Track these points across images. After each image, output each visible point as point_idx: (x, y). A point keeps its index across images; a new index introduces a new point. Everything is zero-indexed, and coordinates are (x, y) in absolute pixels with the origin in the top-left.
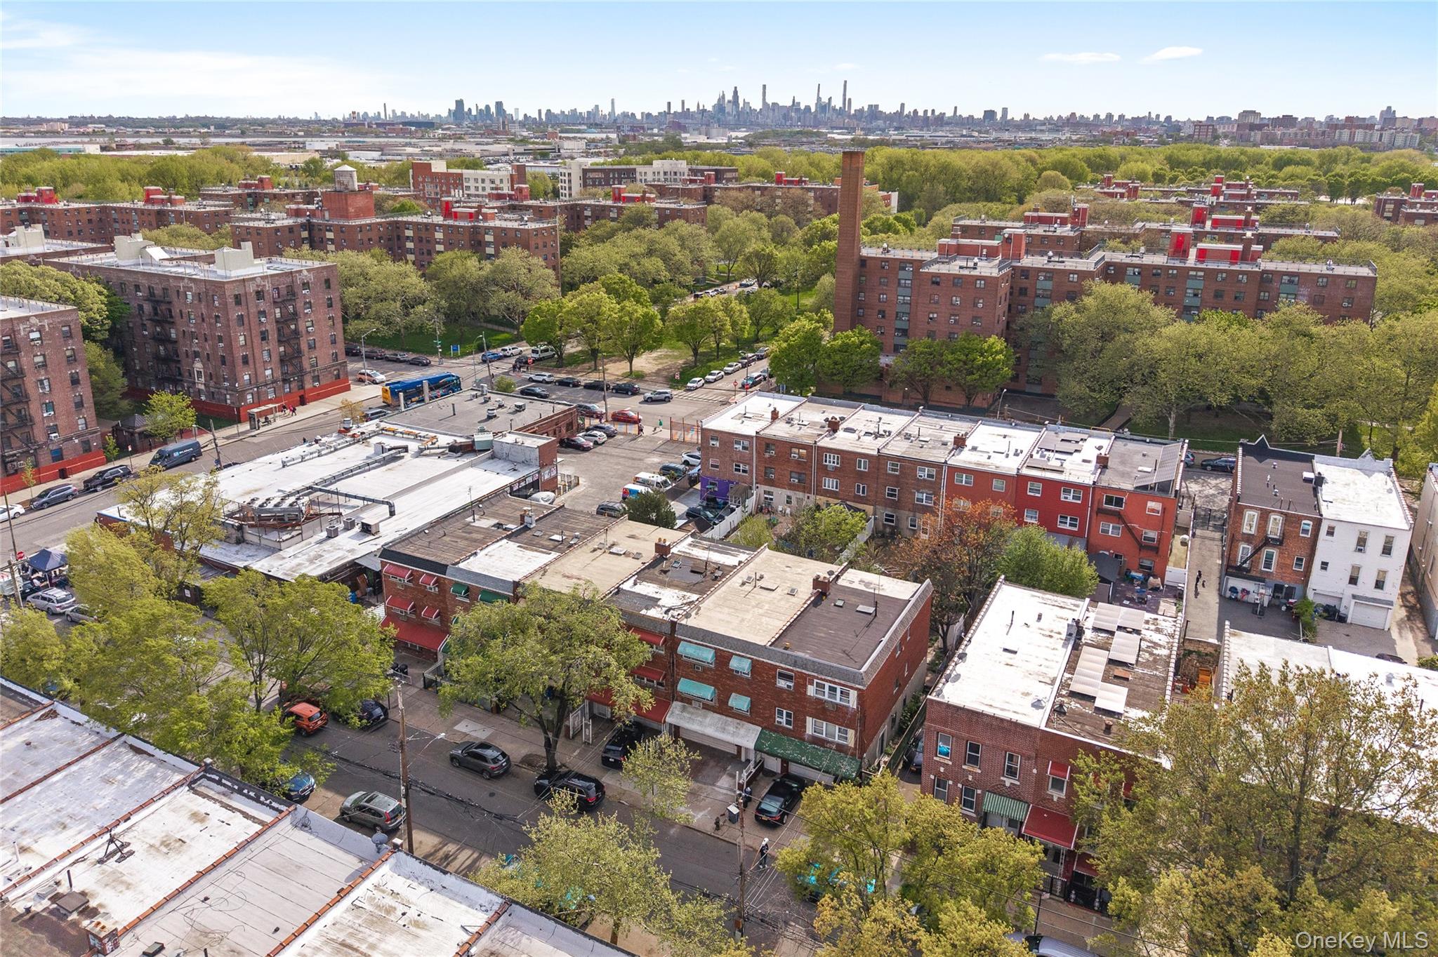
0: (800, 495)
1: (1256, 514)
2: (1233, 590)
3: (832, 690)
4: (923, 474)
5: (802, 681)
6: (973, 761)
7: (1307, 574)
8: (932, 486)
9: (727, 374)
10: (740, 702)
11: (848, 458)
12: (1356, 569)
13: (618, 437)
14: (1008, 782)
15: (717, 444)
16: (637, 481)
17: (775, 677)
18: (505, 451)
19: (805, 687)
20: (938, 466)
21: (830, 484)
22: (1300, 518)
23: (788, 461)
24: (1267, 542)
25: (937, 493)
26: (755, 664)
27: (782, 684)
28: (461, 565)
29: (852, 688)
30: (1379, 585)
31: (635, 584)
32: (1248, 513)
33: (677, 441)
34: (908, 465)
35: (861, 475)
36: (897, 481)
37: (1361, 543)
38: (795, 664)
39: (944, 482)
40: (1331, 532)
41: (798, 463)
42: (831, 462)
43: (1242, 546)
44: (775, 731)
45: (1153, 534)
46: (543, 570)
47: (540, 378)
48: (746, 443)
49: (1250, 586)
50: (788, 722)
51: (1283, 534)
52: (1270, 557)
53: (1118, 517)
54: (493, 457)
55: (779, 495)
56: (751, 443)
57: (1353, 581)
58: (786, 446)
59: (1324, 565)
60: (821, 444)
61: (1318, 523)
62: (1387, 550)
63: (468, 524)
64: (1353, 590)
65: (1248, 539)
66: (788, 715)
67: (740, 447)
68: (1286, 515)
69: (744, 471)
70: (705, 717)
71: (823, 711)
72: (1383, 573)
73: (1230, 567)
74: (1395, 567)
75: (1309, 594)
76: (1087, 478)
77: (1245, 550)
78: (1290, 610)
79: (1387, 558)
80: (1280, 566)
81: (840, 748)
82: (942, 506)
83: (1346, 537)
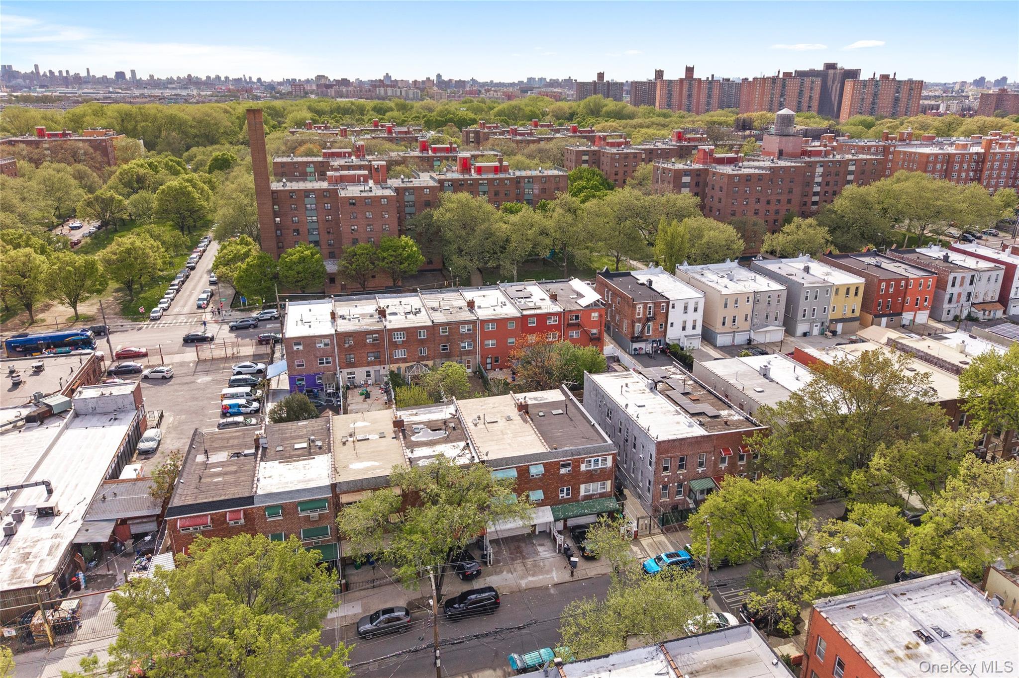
0: (377, 368)
1: (641, 306)
2: (635, 349)
3: (596, 461)
4: (464, 330)
5: (577, 463)
7: (665, 332)
8: (471, 336)
10: (537, 496)
11: (411, 332)
12: (685, 322)
14: (700, 470)
15: (301, 347)
17: (558, 469)
18: (90, 405)
19: (579, 466)
20: (474, 322)
21: (400, 354)
22: (660, 303)
23: (365, 345)
24: (648, 320)
25: (475, 341)
27: (563, 471)
29: (609, 455)
30: (694, 328)
31: (413, 452)
32: (638, 306)
34: (453, 326)
35: (422, 342)
36: (447, 339)
37: (686, 308)
38: (571, 455)
39: (478, 332)
40: (673, 307)
41: (373, 345)
42: (399, 338)
43: (637, 324)
44: (559, 504)
45: (594, 331)
46: (334, 469)
48: (327, 341)
49: (642, 345)
50: (568, 494)
51: (655, 314)
52: (649, 327)
53: (578, 326)
56: (332, 340)
57: (684, 329)
59: (672, 324)
61: (668, 303)
62: (696, 310)
63: (206, 465)
64: (685, 333)
65: (639, 320)
66: (568, 489)
67: (322, 345)
68: (654, 303)
69: (327, 363)
71: (591, 477)
72: (695, 321)
73: (633, 338)
74: (699, 317)
75: (667, 341)
76: (556, 308)
77: (638, 326)
78: (663, 351)
79: (696, 313)
80: (654, 331)
81: (602, 495)
82: (479, 348)
83: (680, 307)
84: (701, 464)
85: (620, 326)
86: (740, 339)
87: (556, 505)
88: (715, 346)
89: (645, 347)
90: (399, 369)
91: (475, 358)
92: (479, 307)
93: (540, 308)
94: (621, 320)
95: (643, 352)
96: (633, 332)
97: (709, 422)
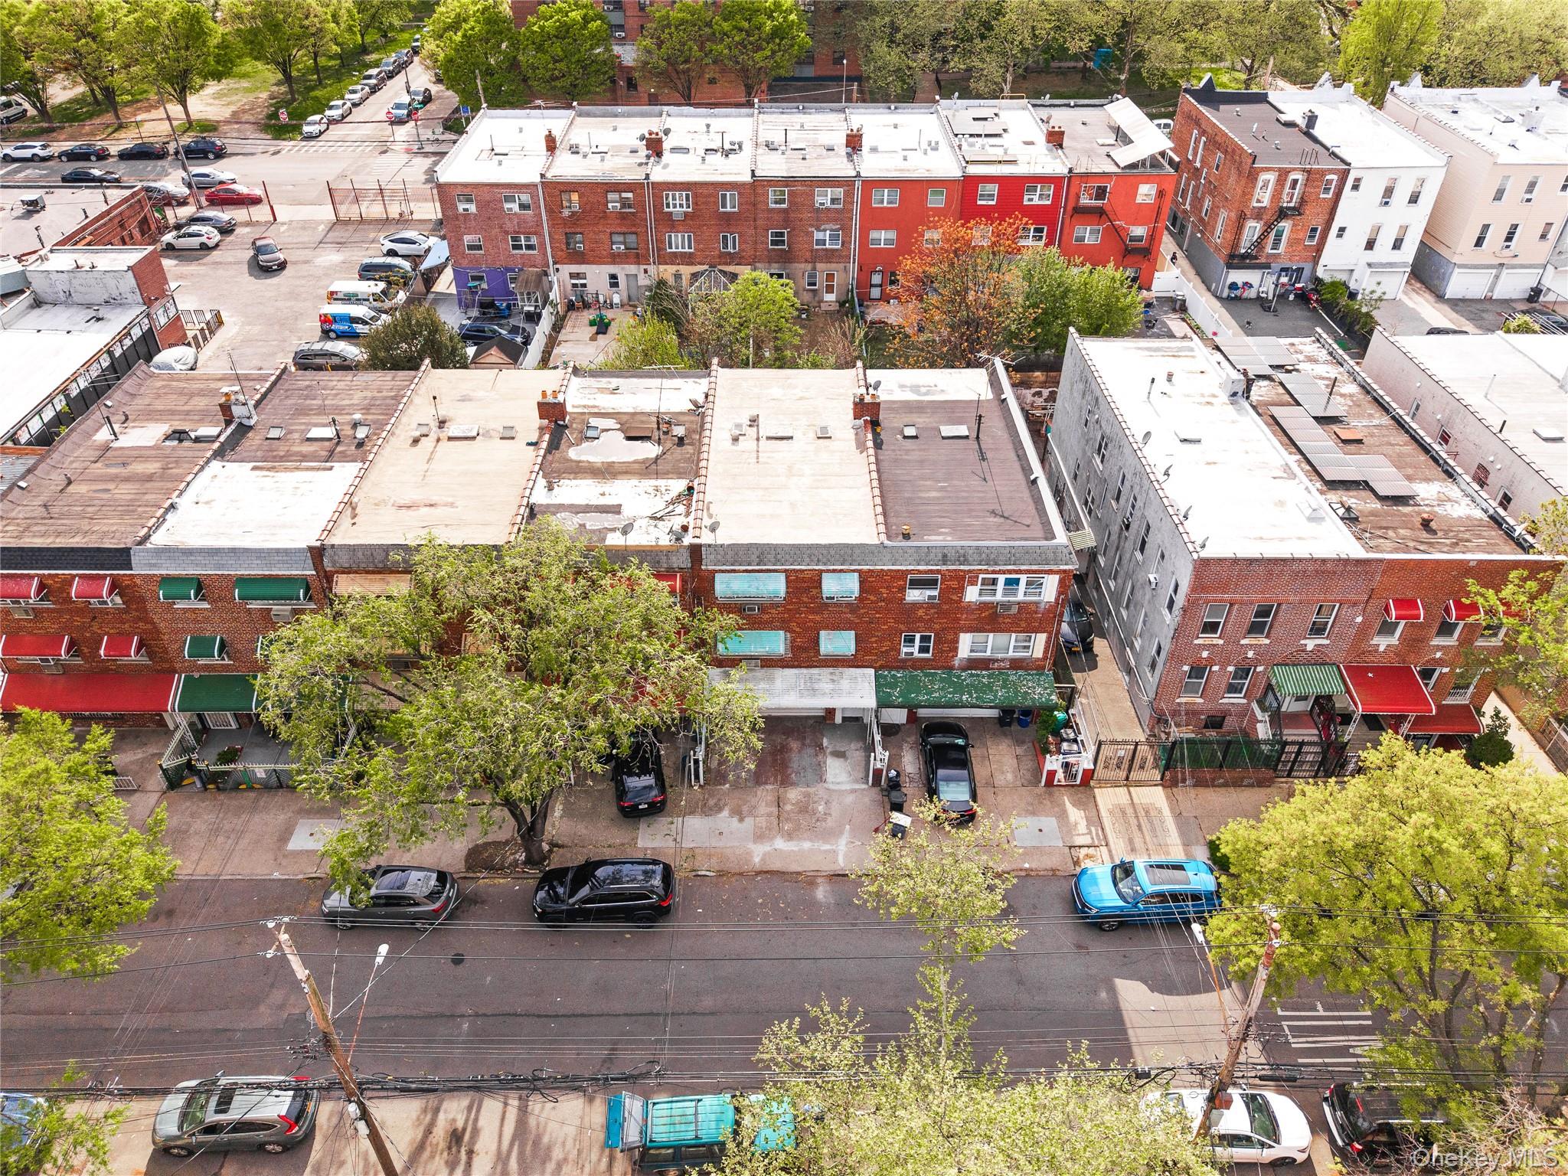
0: (632, 269)
1: (1271, 177)
2: (1233, 286)
3: (1012, 583)
4: (824, 198)
5: (959, 581)
6: (1255, 628)
7: (1319, 249)
8: (839, 217)
9: (355, 105)
10: (837, 642)
11: (702, 193)
12: (1377, 229)
13: (239, 231)
14: (1310, 644)
15: (472, 208)
16: (333, 296)
17: (902, 590)
18: (60, 287)
19: (961, 590)
20: (846, 183)
21: (679, 242)
22: (1323, 173)
23: (605, 215)
24: (1283, 214)
25: (846, 229)
26: (865, 578)
27: (914, 595)
28: (159, 539)
29: (1050, 572)
30: (1397, 245)
31: (550, 488)
32: (1264, 177)
33: (348, 222)
34: (800, 188)
35: (728, 221)
36: (786, 218)
37: (1389, 192)
38: (945, 560)
39: (857, 209)
40: (1355, 187)
41: (623, 217)
42: (678, 205)
43: (1251, 223)
44: (897, 668)
45: (1139, 231)
46: (349, 506)
47: (27, 153)
48: (525, 198)
49: (1252, 276)
50: (923, 650)
51: (1303, 201)
52: (1279, 235)
53: (1099, 213)
54: (38, 303)
55: (596, 277)
56: (534, 196)
57: (1370, 245)
58: (595, 191)
59: (1342, 230)
60: (654, 178)
61: (1344, 175)
62: (1414, 199)
63: (106, 448)
64: (1369, 257)
65: (1258, 214)
66: (924, 639)
67: (515, 207)
68: (1309, 172)
69: (529, 247)
70: (771, 680)
71: (990, 619)
72: (1404, 229)
73: (1232, 256)
74: (1417, 220)
75: (1320, 273)
76: (1054, 165)
77: (1253, 229)
78: (1303, 297)
79: (1413, 207)
80: (1292, 243)
81: (1016, 664)
82: (854, 246)
83: (1373, 188)
84: (1318, 630)
85: (1206, 226)
86: (1513, 285)
87: (890, 668)
88: (1440, 297)
89: (1259, 282)
90: (678, 276)
91: (846, 270)
92: (874, 150)
93: (1013, 162)
94: (1214, 212)
95: (1251, 294)
96: (1236, 244)
97: (1373, 513)
